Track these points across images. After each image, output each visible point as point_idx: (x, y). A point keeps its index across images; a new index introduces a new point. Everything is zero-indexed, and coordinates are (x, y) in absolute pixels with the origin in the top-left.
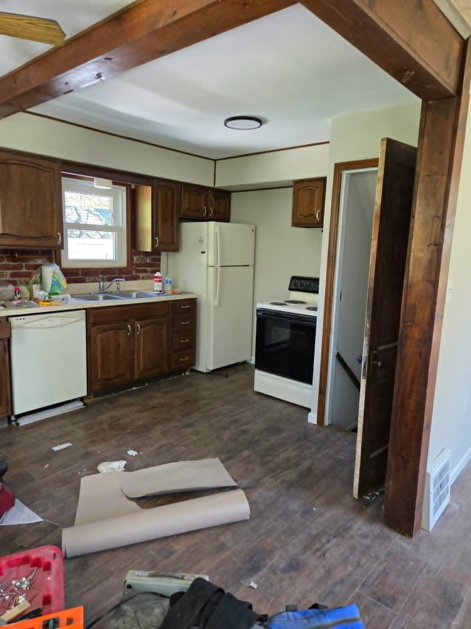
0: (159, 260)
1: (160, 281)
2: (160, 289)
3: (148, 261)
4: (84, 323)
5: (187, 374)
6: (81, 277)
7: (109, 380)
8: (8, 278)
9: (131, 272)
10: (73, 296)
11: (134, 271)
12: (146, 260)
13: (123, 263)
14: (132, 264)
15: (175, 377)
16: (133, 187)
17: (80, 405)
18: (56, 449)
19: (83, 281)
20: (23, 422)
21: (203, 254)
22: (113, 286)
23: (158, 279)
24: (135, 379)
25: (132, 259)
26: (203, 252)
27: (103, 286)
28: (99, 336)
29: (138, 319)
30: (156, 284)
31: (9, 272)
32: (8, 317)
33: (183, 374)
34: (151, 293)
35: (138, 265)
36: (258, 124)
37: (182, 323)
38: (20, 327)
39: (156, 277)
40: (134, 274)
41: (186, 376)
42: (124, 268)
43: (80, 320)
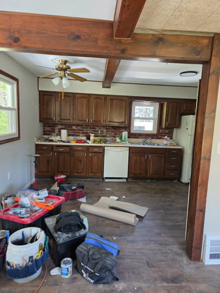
0: (173, 132)
1: (166, 140)
2: (166, 143)
3: (167, 132)
4: (128, 152)
5: (176, 181)
6: (137, 136)
7: (136, 174)
8: (113, 135)
9: (158, 136)
10: (129, 142)
11: (160, 136)
12: (166, 132)
13: (155, 132)
14: (159, 133)
15: (169, 181)
16: (162, 102)
17: (125, 180)
18: (106, 189)
19: (138, 138)
20: (106, 180)
21: (187, 130)
22: (149, 141)
23: (166, 139)
24: (148, 177)
25: (159, 131)
26: (187, 129)
27: (144, 140)
28: (134, 157)
29: (151, 154)
30: (165, 141)
31: (114, 133)
32: (105, 146)
33: (173, 181)
34: (161, 144)
35: (161, 133)
36: (195, 74)
37: (172, 158)
38: (107, 150)
39: (165, 138)
40: (159, 136)
41: (174, 182)
42: (155, 134)
43: (126, 150)
